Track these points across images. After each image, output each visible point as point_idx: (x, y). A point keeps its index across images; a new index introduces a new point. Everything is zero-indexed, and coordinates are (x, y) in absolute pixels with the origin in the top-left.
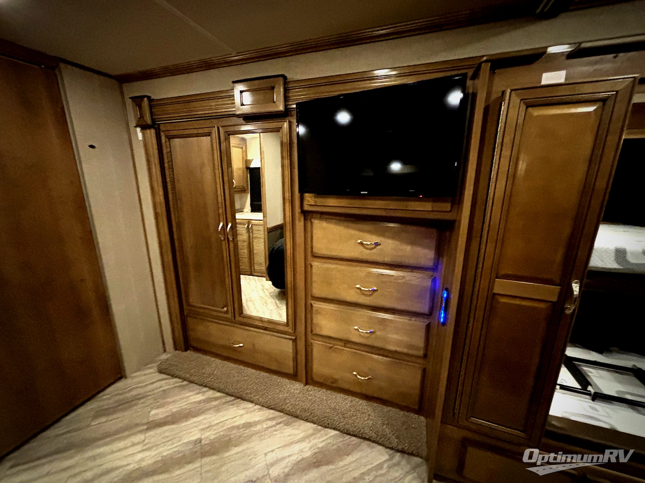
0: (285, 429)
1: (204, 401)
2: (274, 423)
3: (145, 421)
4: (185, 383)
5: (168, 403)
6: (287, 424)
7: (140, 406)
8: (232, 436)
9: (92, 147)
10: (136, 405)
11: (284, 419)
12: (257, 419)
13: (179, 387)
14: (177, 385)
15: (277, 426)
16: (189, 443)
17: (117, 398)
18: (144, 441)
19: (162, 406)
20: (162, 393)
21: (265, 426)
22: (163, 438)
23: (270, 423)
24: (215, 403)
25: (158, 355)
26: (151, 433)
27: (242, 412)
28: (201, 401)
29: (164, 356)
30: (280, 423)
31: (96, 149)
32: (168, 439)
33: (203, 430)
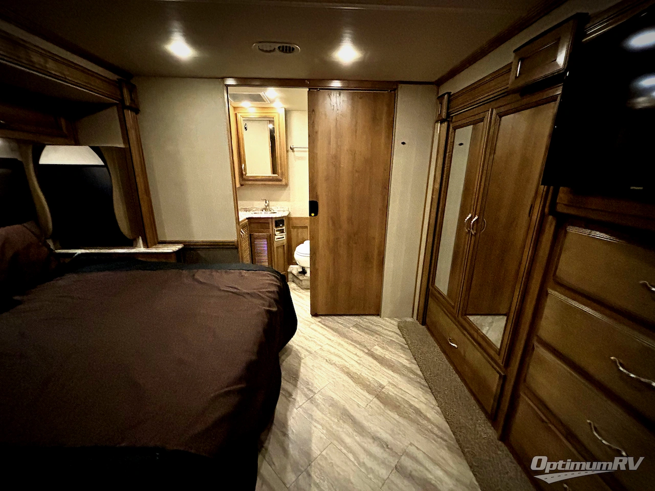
0: (444, 449)
1: (407, 368)
2: (440, 434)
3: (369, 348)
4: (407, 346)
5: (387, 350)
6: (450, 448)
7: (374, 338)
8: (402, 407)
9: (403, 143)
10: (373, 336)
11: (452, 442)
12: (429, 416)
13: (401, 345)
14: (401, 344)
15: (439, 440)
16: (377, 382)
17: (369, 324)
18: (361, 357)
19: (383, 348)
20: (389, 341)
21: (430, 427)
22: (369, 365)
23: (436, 430)
24: (412, 376)
25: (406, 316)
26: (367, 357)
27: (423, 399)
28: (405, 366)
29: (409, 320)
30: (445, 441)
31: (405, 145)
32: (370, 368)
33: (389, 382)
